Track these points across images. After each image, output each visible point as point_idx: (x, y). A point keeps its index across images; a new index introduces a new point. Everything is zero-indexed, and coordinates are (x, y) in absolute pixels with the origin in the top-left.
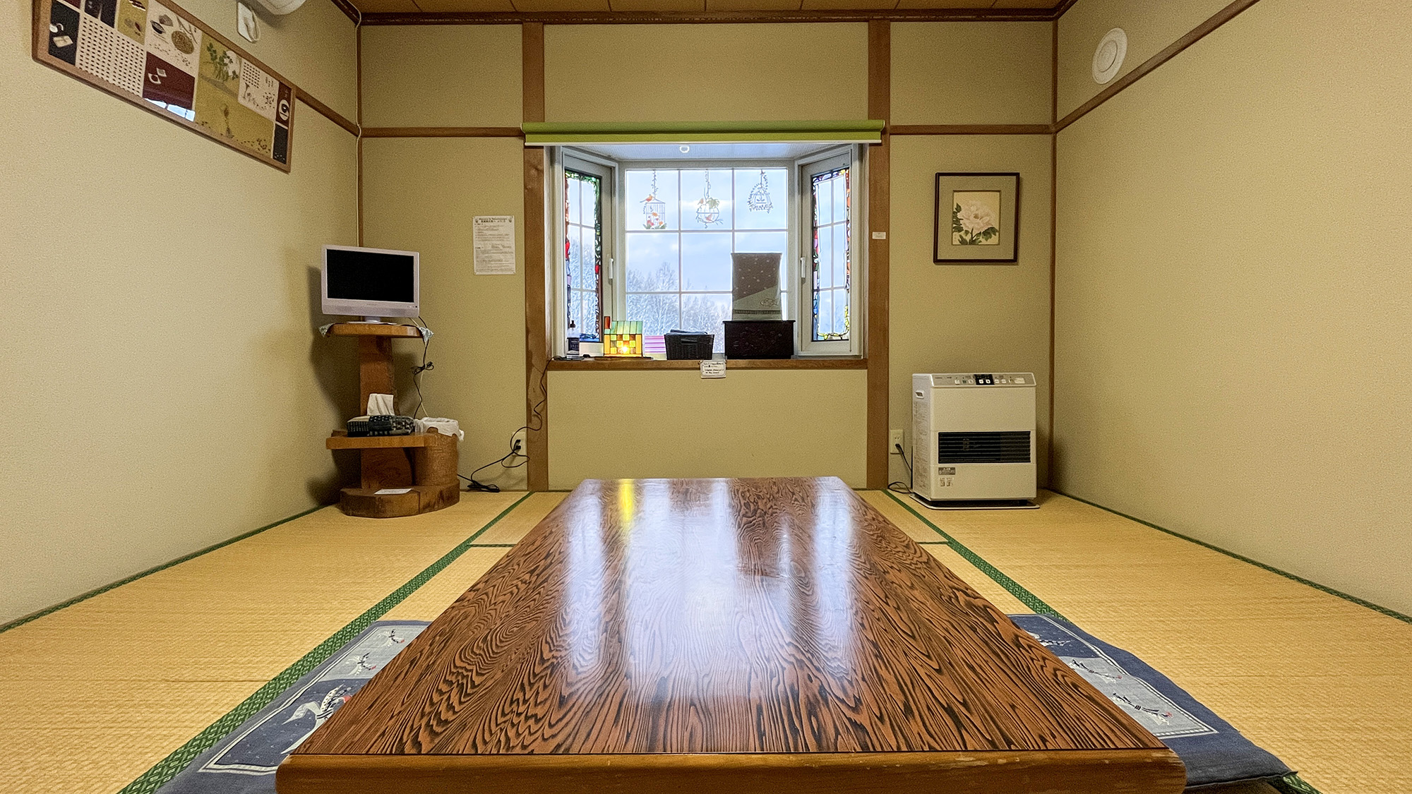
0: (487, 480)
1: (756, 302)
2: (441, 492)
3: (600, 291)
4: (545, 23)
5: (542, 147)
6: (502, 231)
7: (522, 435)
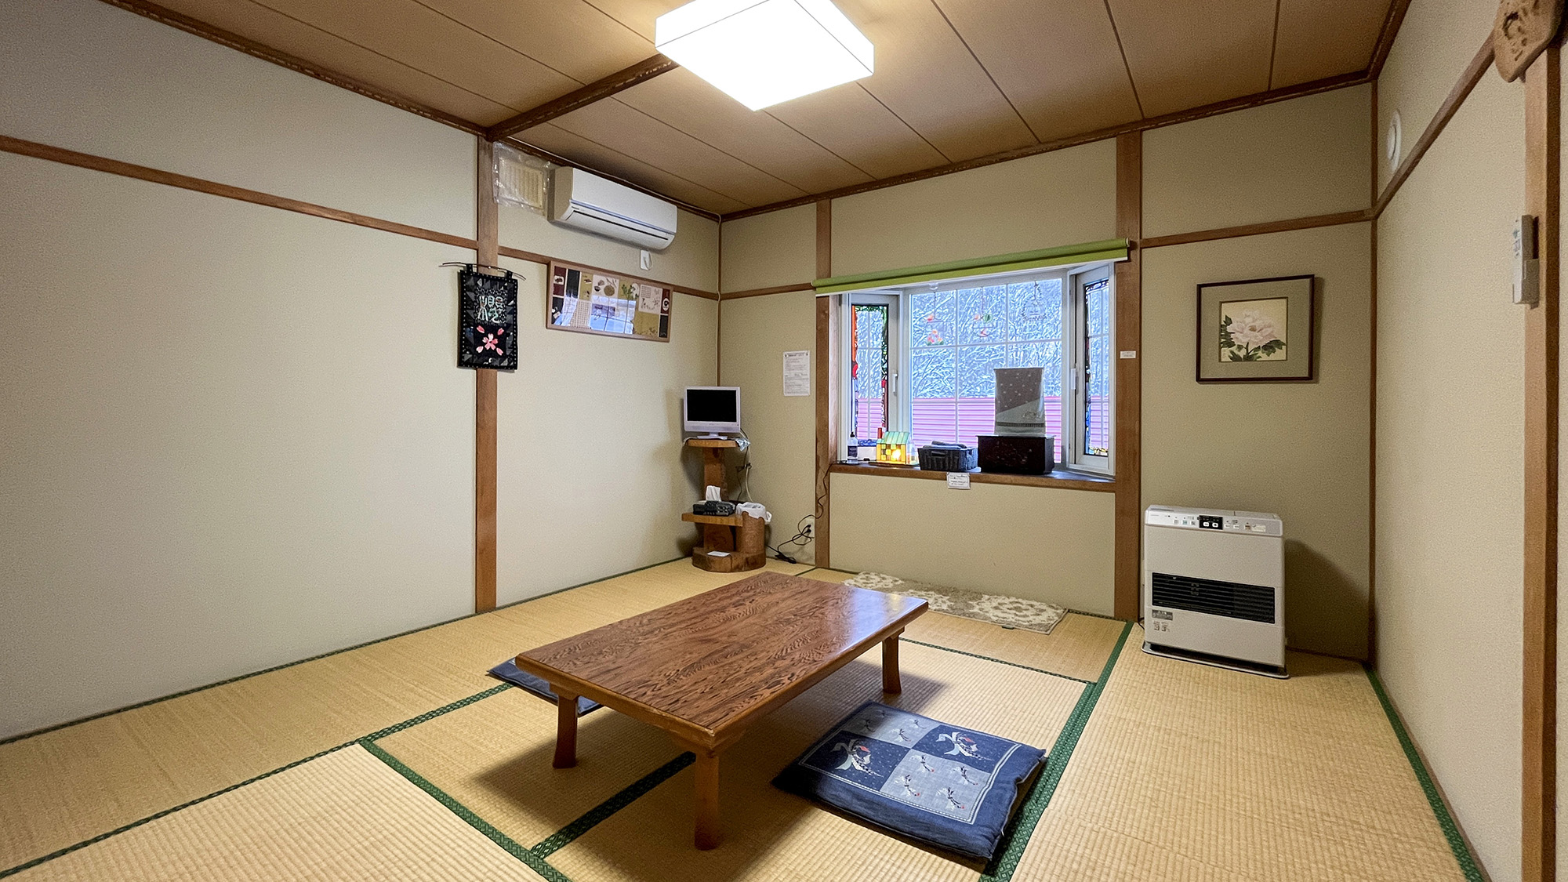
0: (789, 553)
1: (1018, 414)
2: (747, 559)
3: (886, 402)
4: (831, 199)
5: (828, 296)
6: (802, 362)
7: (811, 521)
